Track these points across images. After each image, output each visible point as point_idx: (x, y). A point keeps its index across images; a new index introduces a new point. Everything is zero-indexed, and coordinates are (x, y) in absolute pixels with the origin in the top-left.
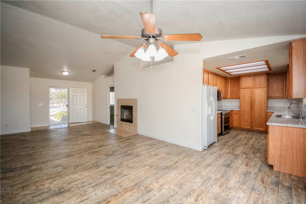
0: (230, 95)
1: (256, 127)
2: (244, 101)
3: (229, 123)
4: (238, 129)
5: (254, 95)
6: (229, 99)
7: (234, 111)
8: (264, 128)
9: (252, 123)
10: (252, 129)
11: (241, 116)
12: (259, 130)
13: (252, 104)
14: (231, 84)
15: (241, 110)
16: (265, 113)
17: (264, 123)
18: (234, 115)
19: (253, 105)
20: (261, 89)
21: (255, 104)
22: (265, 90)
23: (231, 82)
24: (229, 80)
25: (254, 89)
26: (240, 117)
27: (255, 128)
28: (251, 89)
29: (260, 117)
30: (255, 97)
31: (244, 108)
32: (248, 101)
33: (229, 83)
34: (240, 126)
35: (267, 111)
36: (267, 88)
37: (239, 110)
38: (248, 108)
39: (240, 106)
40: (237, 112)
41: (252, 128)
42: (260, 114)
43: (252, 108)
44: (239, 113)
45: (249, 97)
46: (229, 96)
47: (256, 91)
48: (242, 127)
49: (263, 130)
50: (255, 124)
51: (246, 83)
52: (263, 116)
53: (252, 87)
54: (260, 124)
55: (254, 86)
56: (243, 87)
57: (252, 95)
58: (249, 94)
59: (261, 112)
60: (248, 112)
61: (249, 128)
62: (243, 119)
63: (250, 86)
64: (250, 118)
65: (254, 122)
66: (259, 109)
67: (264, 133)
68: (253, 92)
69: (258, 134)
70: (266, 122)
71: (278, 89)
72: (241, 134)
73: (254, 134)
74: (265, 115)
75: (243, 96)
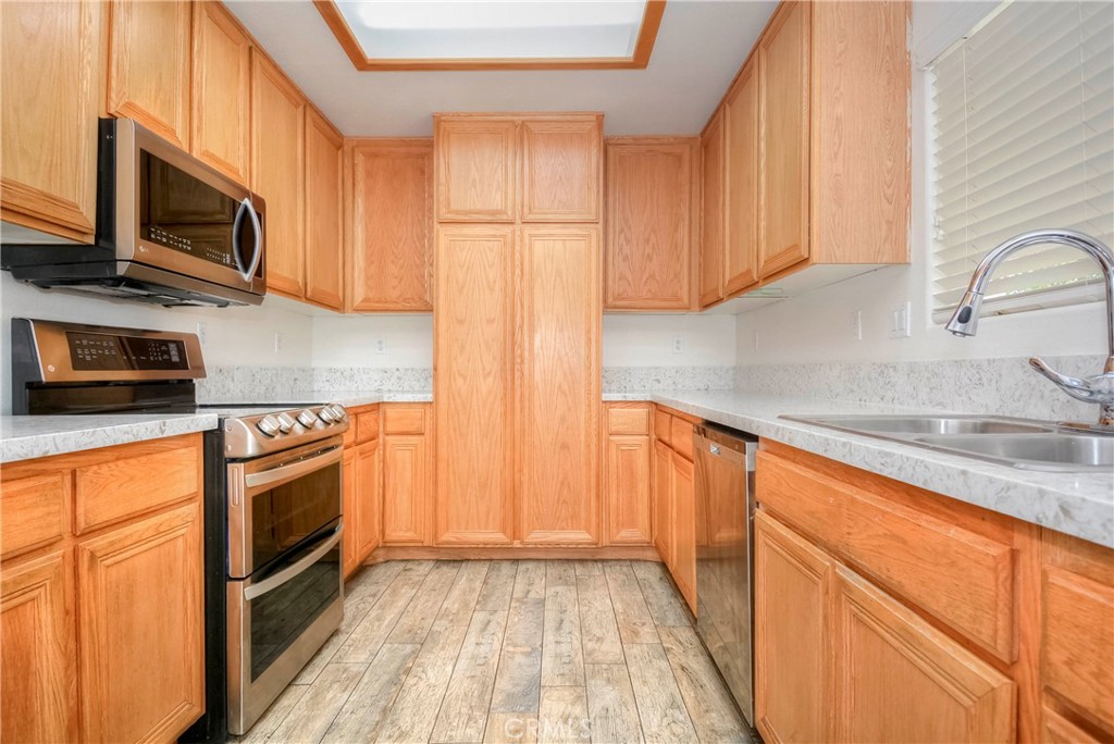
0: (367, 278)
1: (543, 527)
2: (461, 322)
3: (331, 532)
4: (419, 561)
5: (526, 277)
6: (357, 310)
7: (391, 412)
8: (588, 531)
9: (513, 495)
10: (517, 544)
11: (443, 452)
12: (556, 547)
13: (513, 344)
14: (369, 192)
15: (443, 398)
16: (594, 414)
17: (589, 490)
18: (390, 439)
19: (518, 352)
20: (574, 230)
21: (532, 345)
22: (594, 240)
23: (369, 174)
24: (360, 159)
25: (529, 230)
26: (436, 456)
27: (536, 536)
28: (507, 230)
29: (565, 446)
30: (531, 289)
31: (460, 382)
32: (490, 321)
33: (361, 186)
34: (436, 536)
35: (606, 397)
36: (600, 226)
37: (429, 397)
38: (490, 379)
39: (435, 369)
40: (417, 412)
41: (515, 535)
42: (563, 419)
43: (517, 382)
44: (427, 423)
45: (492, 291)
46: (359, 292)
47: (538, 246)
48: (448, 537)
49: (581, 544)
50: (537, 501)
51: (474, 180)
52: (583, 438)
53: (510, 213)
54: (564, 502)
55: (526, 210)
56: (453, 207)
57: (513, 274)
58: (493, 265)
59: (570, 409)
60: (487, 414)
61: (495, 536)
62: (454, 473)
63: (500, 208)
64: (504, 458)
65: (525, 487)
66: (560, 386)
67: (590, 564)
68: (517, 256)
69: (559, 589)
70: (598, 476)
71: (654, 248)
72: (444, 622)
73: (532, 595)
74: (594, 426)
75: (457, 282)
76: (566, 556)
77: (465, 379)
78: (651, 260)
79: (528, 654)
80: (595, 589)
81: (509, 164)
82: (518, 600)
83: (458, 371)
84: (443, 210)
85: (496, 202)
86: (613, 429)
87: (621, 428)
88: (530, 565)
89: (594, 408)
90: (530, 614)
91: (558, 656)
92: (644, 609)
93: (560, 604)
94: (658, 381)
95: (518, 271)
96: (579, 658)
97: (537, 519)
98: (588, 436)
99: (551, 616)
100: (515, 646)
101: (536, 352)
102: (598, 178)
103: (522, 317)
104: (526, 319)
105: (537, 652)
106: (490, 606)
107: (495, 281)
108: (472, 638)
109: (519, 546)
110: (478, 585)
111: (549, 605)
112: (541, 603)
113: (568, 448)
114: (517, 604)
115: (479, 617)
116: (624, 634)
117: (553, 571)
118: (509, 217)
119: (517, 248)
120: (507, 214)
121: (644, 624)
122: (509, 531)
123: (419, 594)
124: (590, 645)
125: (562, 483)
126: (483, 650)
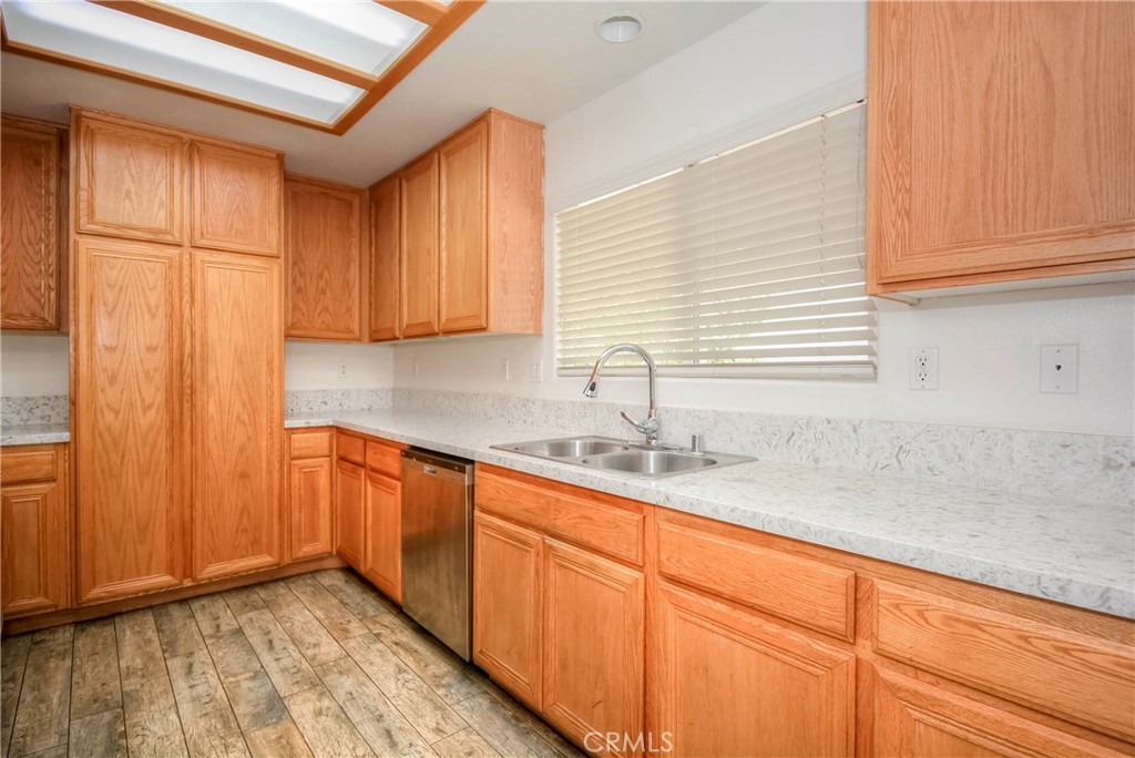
1: (219, 560)
2: (110, 350)
4: (53, 629)
5: (198, 304)
8: (270, 554)
9: (183, 534)
10: (188, 582)
11: (85, 498)
13: (182, 373)
15: (85, 435)
16: (276, 441)
19: (188, 382)
20: (256, 262)
21: (204, 374)
22: (275, 274)
25: (200, 255)
26: (75, 506)
27: (214, 570)
28: (174, 252)
29: (244, 475)
30: (204, 318)
31: (110, 417)
32: (151, 349)
34: (77, 589)
35: (288, 424)
36: (282, 261)
37: (64, 437)
38: (152, 413)
39: (74, 402)
41: (188, 571)
42: (241, 449)
43: (187, 414)
44: (60, 466)
45: (153, 316)
47: (213, 274)
48: (98, 592)
49: (260, 568)
50: (212, 534)
51: (129, 192)
52: (264, 465)
53: (177, 234)
54: (243, 530)
55: (197, 234)
56: (99, 216)
57: (181, 299)
58: (155, 288)
59: (249, 439)
60: (148, 450)
61: (161, 579)
62: (103, 521)
63: (164, 227)
64: (171, 496)
65: (198, 523)
66: (238, 417)
67: (271, 585)
68: (186, 281)
69: (251, 615)
70: (280, 500)
71: (327, 284)
72: (133, 680)
73: (224, 628)
74: (277, 453)
75: (105, 304)
76: (241, 583)
77: (117, 413)
78: (325, 294)
79: (254, 678)
80: (289, 606)
81: (176, 181)
82: (211, 637)
83: (108, 406)
84: (83, 220)
85: (159, 219)
86: (296, 453)
87: (304, 452)
88: (205, 602)
89: (276, 436)
90: (233, 645)
91: (283, 670)
92: (344, 610)
93: (260, 627)
94: (326, 403)
95: (186, 297)
96: (305, 665)
97: (212, 553)
98: (269, 463)
99: (256, 639)
100: (235, 675)
101: (210, 381)
102: (279, 215)
103: (192, 345)
104: (198, 349)
105: (260, 674)
106: (181, 650)
107: (157, 307)
108: (181, 685)
109: (189, 584)
110: (151, 634)
111: (248, 631)
112: (239, 631)
113: (248, 477)
114: (212, 641)
115: (176, 664)
116: (335, 634)
117: (235, 601)
118: (176, 238)
119: (186, 272)
120: (173, 235)
121: (349, 622)
122: (179, 572)
123: (78, 662)
124: (310, 653)
125: (242, 512)
126: (201, 690)
